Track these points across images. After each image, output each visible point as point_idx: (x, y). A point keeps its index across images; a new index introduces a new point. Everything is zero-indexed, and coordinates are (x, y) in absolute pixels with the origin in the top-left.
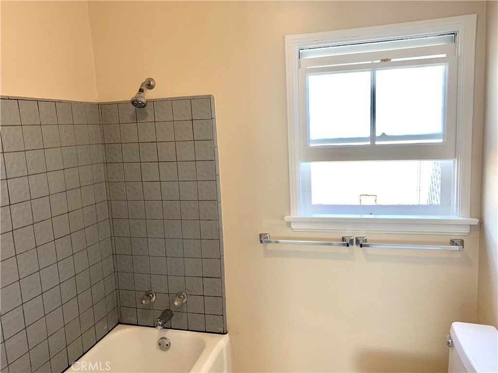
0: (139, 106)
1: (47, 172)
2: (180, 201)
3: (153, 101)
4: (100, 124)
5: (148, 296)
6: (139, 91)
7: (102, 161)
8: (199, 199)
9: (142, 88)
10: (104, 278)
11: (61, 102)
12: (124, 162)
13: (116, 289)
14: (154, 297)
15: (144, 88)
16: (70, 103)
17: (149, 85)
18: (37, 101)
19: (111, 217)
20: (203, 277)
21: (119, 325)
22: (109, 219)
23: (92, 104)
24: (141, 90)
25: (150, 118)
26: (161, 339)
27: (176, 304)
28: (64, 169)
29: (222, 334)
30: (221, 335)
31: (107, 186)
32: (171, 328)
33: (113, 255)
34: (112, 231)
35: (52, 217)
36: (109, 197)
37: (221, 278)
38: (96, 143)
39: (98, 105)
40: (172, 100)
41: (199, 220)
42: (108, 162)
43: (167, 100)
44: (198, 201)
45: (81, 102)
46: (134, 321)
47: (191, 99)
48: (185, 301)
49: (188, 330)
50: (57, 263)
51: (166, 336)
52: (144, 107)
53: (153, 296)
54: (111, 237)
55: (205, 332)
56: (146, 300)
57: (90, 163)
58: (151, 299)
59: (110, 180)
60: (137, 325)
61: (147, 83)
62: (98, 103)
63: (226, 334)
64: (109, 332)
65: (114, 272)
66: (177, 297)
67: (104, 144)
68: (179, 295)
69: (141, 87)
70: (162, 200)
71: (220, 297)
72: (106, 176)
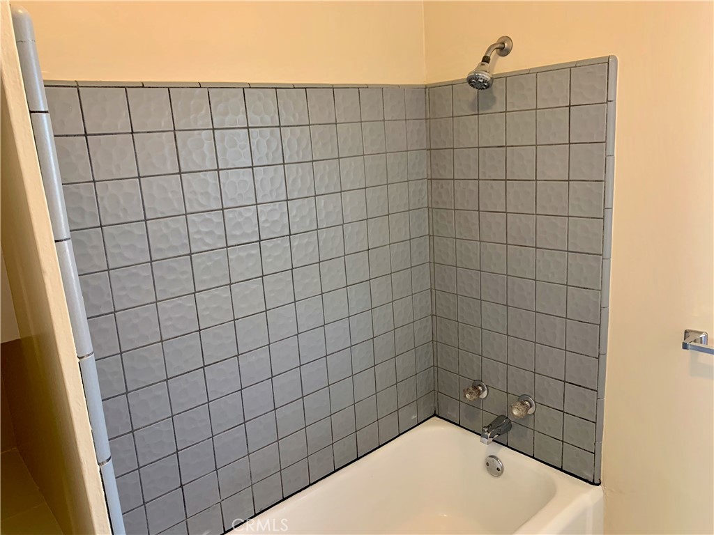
0: (479, 86)
1: (341, 192)
2: (536, 248)
3: (505, 77)
4: (426, 119)
5: (475, 388)
6: (483, 61)
7: (426, 177)
8: (569, 250)
9: (488, 55)
10: (415, 348)
11: (367, 87)
12: (455, 178)
13: (434, 366)
14: (486, 392)
15: (493, 55)
16: (382, 88)
17: (503, 50)
18: (333, 88)
19: (432, 261)
20: (565, 382)
21: (435, 418)
22: (430, 262)
23: (415, 88)
24: (486, 60)
25: (499, 106)
26: (491, 456)
27: (515, 412)
28: (365, 188)
29: (590, 483)
30: (587, 484)
31: (430, 214)
32: (507, 446)
33: (432, 315)
34: (433, 282)
35: (345, 255)
36: (431, 230)
37: (596, 390)
38: (418, 148)
39: (426, 88)
40: (538, 72)
41: (567, 285)
42: (433, 177)
43: (529, 72)
44: (568, 251)
45: (399, 86)
46: (454, 417)
47: (571, 67)
48: (531, 411)
49: (533, 457)
50: (349, 317)
51: (498, 456)
52: (487, 87)
53: (483, 390)
54: (431, 289)
55: (561, 470)
56: (470, 393)
57: (406, 180)
58: (479, 394)
59: (434, 206)
60: (459, 425)
61: (498, 46)
62: (426, 85)
63: (598, 485)
64: (419, 424)
65: (433, 341)
66: (519, 404)
67: (430, 149)
68: (522, 399)
69: (486, 54)
70: (507, 244)
71: (594, 422)
72: (430, 199)
